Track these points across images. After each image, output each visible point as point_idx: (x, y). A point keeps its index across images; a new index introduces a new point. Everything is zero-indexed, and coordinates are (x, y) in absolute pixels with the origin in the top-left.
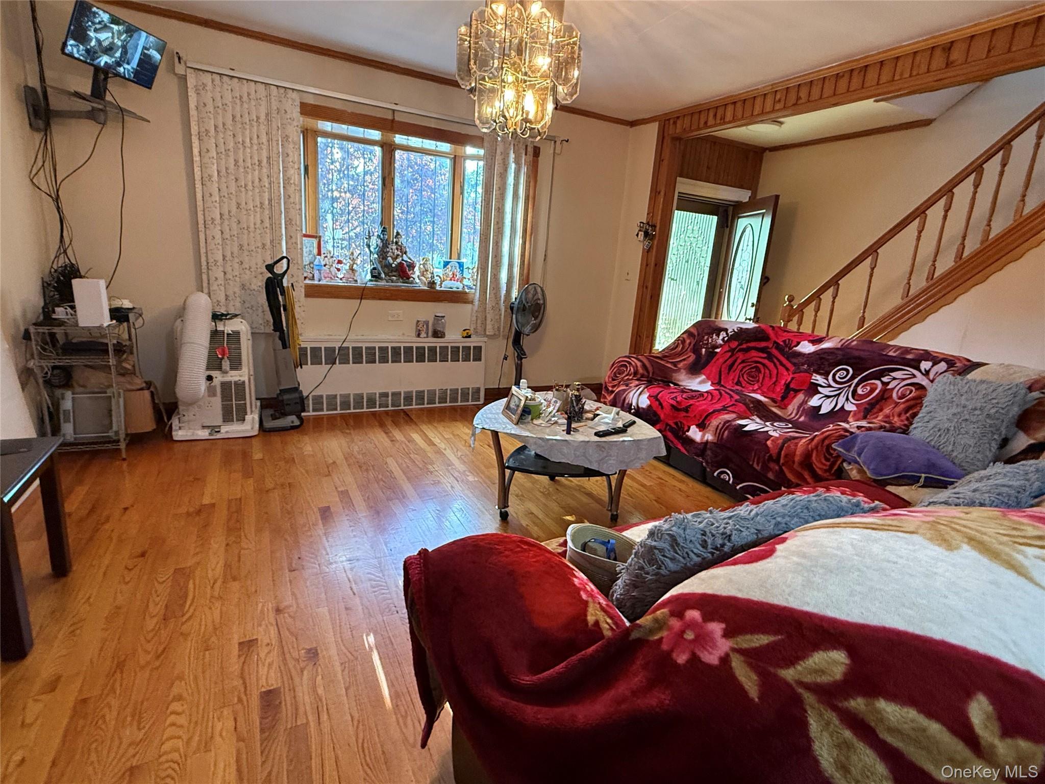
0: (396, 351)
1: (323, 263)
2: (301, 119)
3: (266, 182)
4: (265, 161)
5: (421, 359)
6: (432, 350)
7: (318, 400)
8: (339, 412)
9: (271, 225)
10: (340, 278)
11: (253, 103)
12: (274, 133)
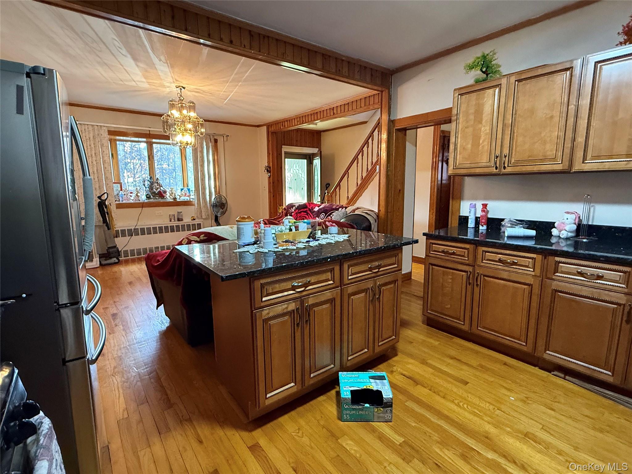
0: (161, 228)
1: (123, 194)
2: (109, 136)
3: (95, 163)
4: (94, 155)
5: (173, 231)
6: (178, 227)
7: (126, 252)
8: (136, 256)
9: (99, 180)
10: (132, 199)
11: (87, 133)
12: (97, 143)
